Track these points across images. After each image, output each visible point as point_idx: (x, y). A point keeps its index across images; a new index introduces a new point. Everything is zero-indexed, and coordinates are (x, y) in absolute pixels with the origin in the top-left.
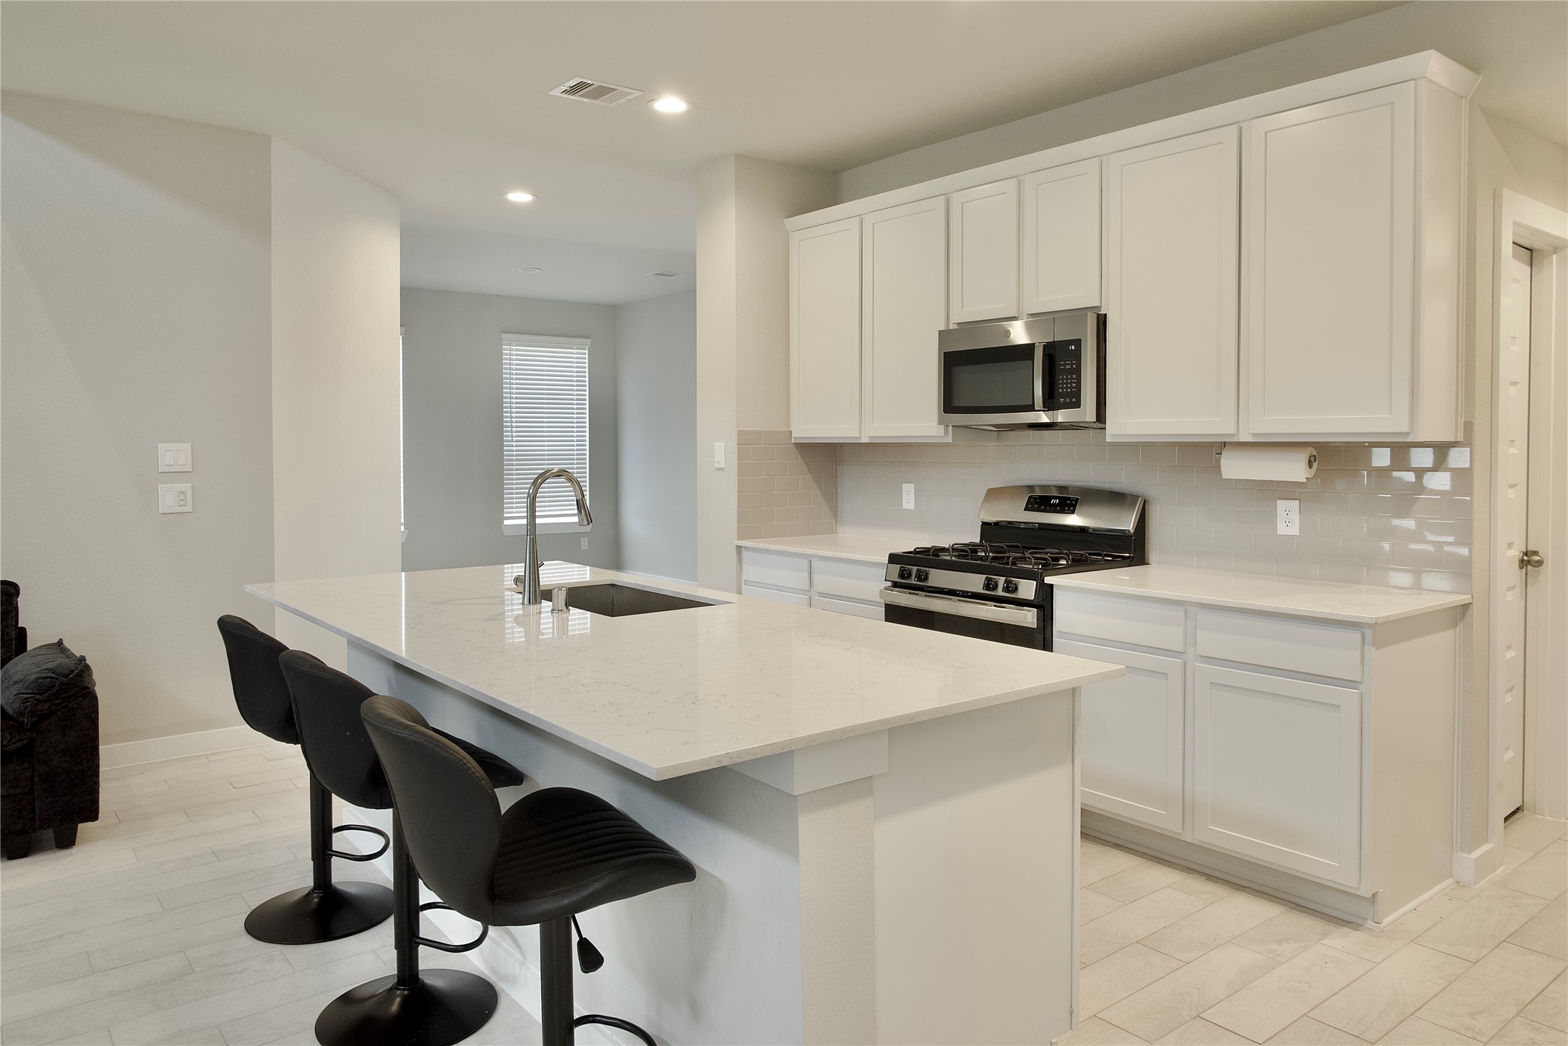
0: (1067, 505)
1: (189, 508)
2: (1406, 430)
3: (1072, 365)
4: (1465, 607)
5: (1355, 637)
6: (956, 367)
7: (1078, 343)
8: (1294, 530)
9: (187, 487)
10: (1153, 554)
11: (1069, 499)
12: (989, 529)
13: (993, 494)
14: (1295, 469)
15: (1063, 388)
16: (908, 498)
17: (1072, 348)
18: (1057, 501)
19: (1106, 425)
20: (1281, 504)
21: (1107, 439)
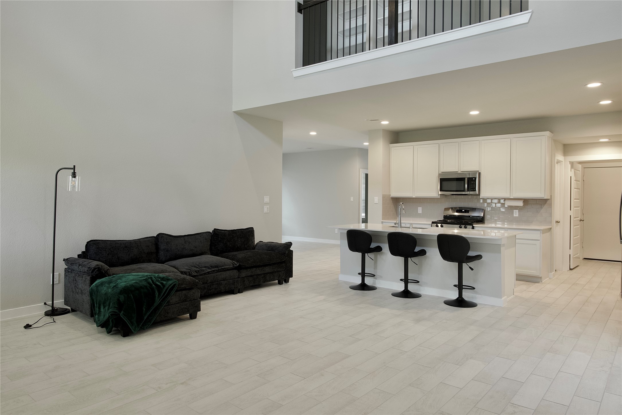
0: (467, 211)
1: (268, 212)
2: (544, 197)
3: (474, 182)
4: (551, 228)
5: (539, 232)
6: (444, 182)
7: (475, 178)
8: (517, 215)
9: (268, 206)
10: (486, 222)
11: (467, 210)
12: (445, 217)
13: (446, 209)
14: (520, 204)
15: (471, 187)
16: (420, 210)
17: (474, 179)
18: (464, 211)
19: (480, 195)
20: (515, 211)
21: (480, 197)
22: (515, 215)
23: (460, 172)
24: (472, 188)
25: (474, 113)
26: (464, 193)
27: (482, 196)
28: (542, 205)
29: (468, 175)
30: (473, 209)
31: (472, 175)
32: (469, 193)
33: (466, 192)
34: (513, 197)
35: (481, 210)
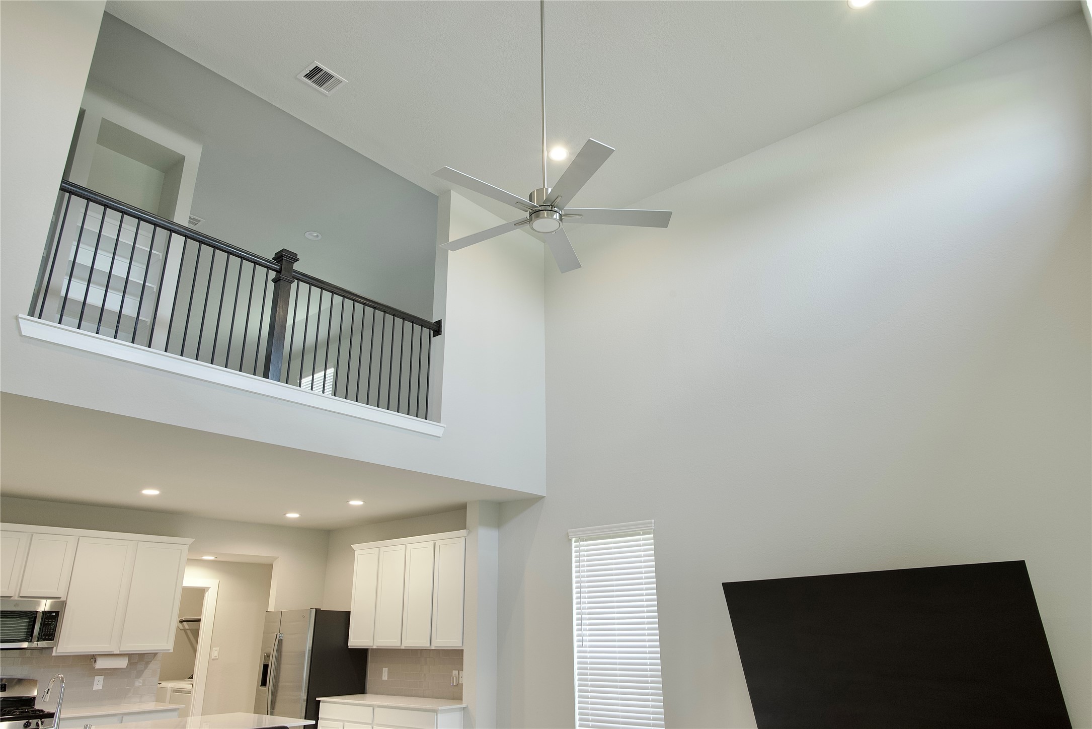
0: (3, 687)
3: (52, 622)
8: (100, 687)
11: (3, 684)
15: (45, 631)
17: (53, 614)
19: (55, 648)
20: (97, 678)
21: (54, 654)
23: (16, 598)
24: (46, 635)
26: (25, 645)
27: (58, 651)
28: (148, 663)
29: (44, 606)
30: (15, 681)
31: (52, 606)
32: (35, 644)
33: (31, 642)
34: (120, 651)
35: (33, 682)
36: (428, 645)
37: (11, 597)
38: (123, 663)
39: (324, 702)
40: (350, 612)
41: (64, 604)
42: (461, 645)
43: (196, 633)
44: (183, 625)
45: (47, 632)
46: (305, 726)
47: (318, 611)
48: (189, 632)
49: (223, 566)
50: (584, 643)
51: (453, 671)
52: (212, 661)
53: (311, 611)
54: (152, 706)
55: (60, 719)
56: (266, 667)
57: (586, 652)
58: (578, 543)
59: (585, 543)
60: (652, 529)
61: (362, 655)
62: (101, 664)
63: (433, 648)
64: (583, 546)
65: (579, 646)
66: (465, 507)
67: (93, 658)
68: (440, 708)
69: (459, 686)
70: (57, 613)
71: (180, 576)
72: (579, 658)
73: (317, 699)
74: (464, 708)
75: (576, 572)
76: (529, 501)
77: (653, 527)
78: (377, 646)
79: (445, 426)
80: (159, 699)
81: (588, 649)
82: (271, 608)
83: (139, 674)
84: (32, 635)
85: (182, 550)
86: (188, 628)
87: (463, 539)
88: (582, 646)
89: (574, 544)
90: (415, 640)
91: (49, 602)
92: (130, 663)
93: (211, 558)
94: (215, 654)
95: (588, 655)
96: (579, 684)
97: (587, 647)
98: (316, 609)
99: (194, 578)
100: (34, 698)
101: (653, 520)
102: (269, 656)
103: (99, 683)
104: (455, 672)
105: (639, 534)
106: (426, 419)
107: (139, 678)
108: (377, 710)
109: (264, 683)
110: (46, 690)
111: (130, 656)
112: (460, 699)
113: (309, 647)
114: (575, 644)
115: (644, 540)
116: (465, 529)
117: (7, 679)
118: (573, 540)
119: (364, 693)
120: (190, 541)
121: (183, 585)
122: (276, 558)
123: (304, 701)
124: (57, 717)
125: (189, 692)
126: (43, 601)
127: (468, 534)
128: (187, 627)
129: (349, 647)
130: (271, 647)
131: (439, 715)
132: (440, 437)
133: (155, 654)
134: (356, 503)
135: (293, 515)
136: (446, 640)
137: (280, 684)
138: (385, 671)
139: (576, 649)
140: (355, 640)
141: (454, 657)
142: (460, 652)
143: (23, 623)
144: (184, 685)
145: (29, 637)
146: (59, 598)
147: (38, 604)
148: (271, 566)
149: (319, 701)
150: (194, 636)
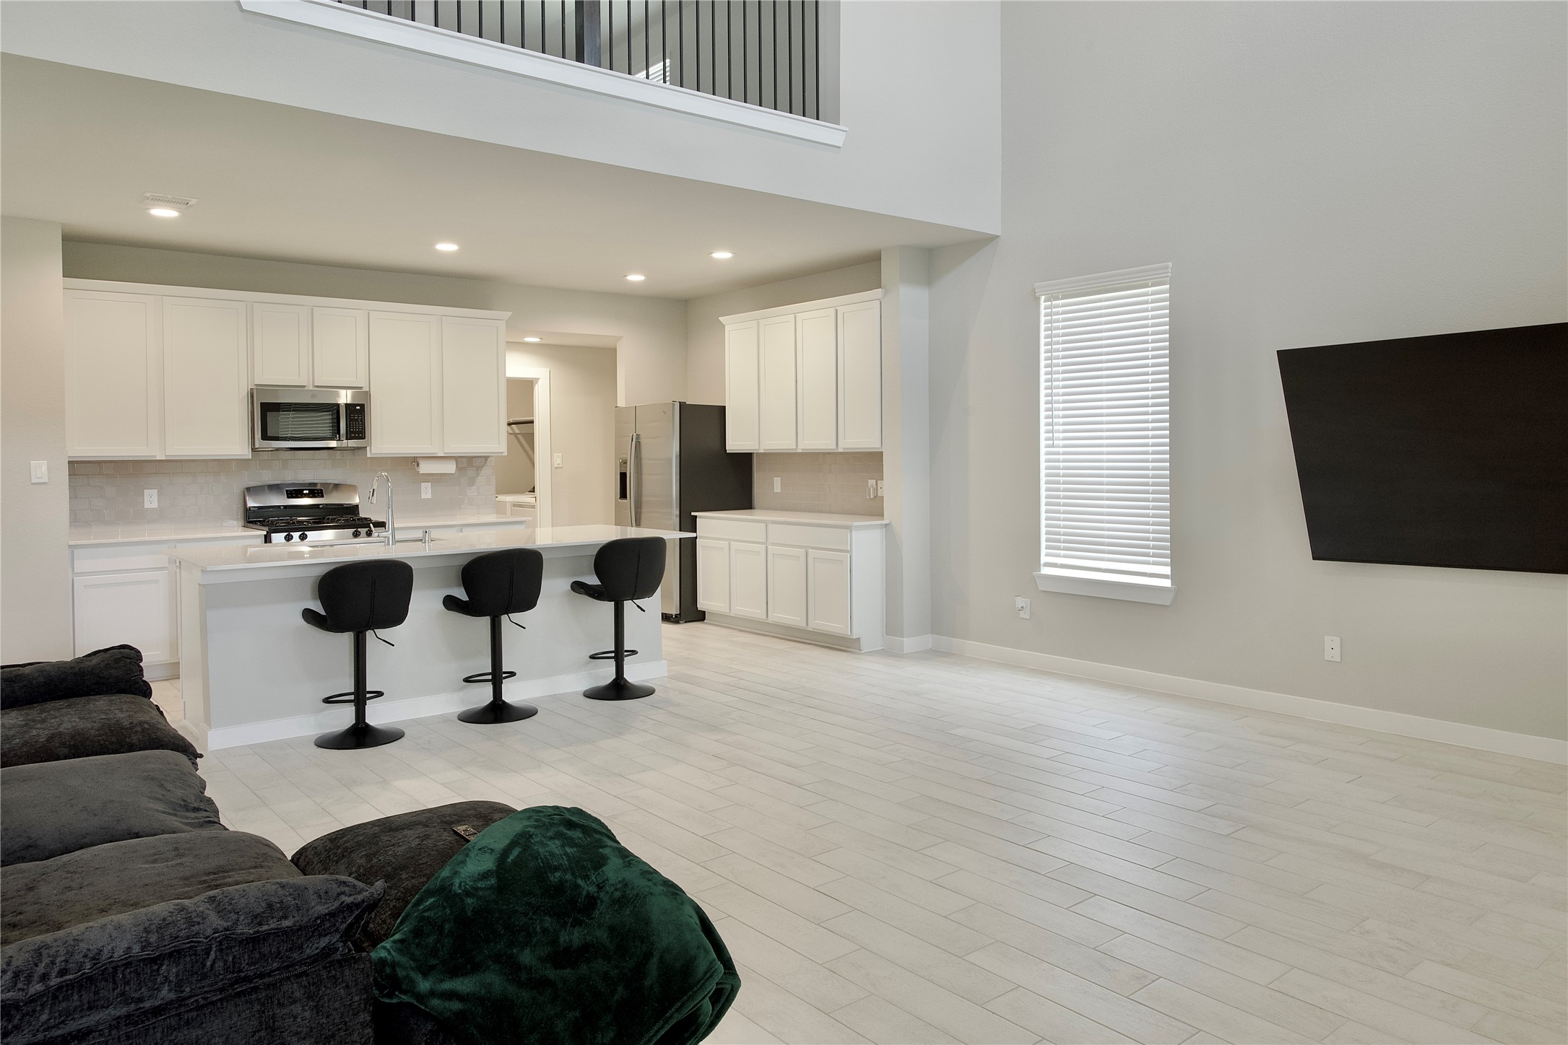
0: (313, 493)
3: (358, 417)
8: (429, 496)
11: (315, 489)
13: (255, 491)
14: (448, 469)
15: (353, 429)
16: (151, 499)
17: (358, 408)
18: (307, 492)
19: (368, 448)
20: (423, 485)
21: (368, 456)
22: (424, 496)
23: (311, 388)
24: (355, 433)
25: (447, 247)
26: (333, 444)
27: (373, 452)
28: (479, 469)
29: (344, 398)
30: (331, 486)
31: (353, 396)
32: (345, 443)
33: (339, 440)
34: (444, 453)
35: (352, 488)
36: (834, 447)
37: (304, 386)
38: (450, 468)
39: (701, 517)
40: (725, 407)
41: (367, 395)
42: (880, 446)
43: (530, 438)
44: (512, 429)
45: (356, 429)
46: (680, 539)
47: (682, 405)
48: (520, 436)
49: (550, 350)
50: (1055, 442)
51: (869, 481)
52: (555, 469)
53: (673, 405)
54: (492, 518)
55: (394, 529)
56: (623, 476)
57: (1058, 453)
58: (1050, 303)
59: (1061, 302)
60: (1167, 277)
61: (744, 461)
62: (425, 468)
63: (841, 450)
64: (1058, 306)
65: (1047, 446)
66: (879, 259)
67: (414, 461)
68: (855, 524)
69: (879, 500)
70: (362, 406)
71: (501, 365)
72: (1047, 461)
73: (693, 514)
74: (886, 524)
75: (1046, 344)
76: (977, 243)
77: (1170, 274)
78: (765, 450)
79: (847, 129)
80: (500, 509)
81: (1062, 450)
82: (621, 403)
83: (472, 482)
84: (339, 433)
85: (497, 327)
86: (519, 432)
87: (878, 302)
88: (1053, 446)
89: (1043, 305)
90: (817, 439)
91: (349, 392)
92: (459, 469)
93: (535, 340)
94: (558, 461)
95: (1062, 457)
96: (1046, 495)
97: (1059, 447)
98: (680, 403)
99: (519, 366)
100: (357, 506)
101: (1170, 264)
102: (626, 463)
103: (426, 491)
104: (872, 482)
105: (1147, 286)
106: (818, 119)
107: (472, 486)
108: (770, 526)
109: (623, 495)
110: (372, 491)
111: (456, 459)
112: (881, 515)
113: (676, 452)
114: (1043, 443)
115: (1153, 294)
116: (881, 288)
117: (321, 484)
118: (1043, 298)
119: (751, 509)
120: (507, 315)
121: (507, 376)
122: (620, 338)
123: (676, 517)
124: (389, 525)
125: (533, 507)
126: (343, 392)
127: (885, 294)
128: (517, 431)
129: (728, 452)
130: (627, 455)
131: (853, 532)
132: (839, 147)
133: (486, 458)
134: (722, 255)
135: (636, 278)
136: (860, 438)
137: (644, 499)
138: (777, 481)
139: (1043, 450)
140: (735, 444)
141: (871, 462)
142: (880, 455)
143: (326, 417)
144: (526, 498)
145: (335, 434)
146: (361, 388)
147: (338, 395)
148: (614, 351)
149: (696, 516)
150: (527, 442)
